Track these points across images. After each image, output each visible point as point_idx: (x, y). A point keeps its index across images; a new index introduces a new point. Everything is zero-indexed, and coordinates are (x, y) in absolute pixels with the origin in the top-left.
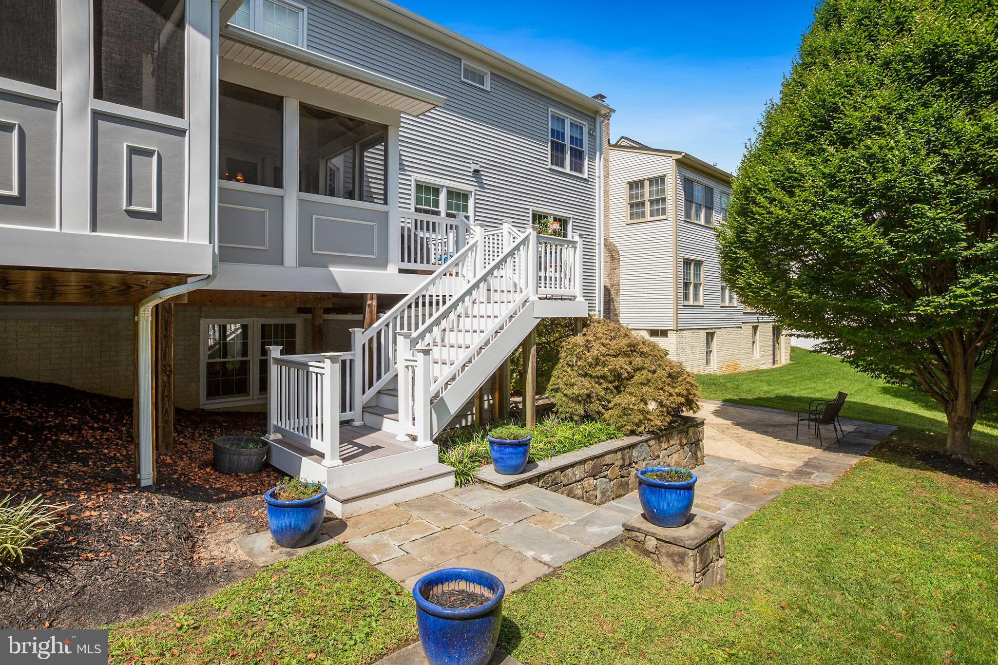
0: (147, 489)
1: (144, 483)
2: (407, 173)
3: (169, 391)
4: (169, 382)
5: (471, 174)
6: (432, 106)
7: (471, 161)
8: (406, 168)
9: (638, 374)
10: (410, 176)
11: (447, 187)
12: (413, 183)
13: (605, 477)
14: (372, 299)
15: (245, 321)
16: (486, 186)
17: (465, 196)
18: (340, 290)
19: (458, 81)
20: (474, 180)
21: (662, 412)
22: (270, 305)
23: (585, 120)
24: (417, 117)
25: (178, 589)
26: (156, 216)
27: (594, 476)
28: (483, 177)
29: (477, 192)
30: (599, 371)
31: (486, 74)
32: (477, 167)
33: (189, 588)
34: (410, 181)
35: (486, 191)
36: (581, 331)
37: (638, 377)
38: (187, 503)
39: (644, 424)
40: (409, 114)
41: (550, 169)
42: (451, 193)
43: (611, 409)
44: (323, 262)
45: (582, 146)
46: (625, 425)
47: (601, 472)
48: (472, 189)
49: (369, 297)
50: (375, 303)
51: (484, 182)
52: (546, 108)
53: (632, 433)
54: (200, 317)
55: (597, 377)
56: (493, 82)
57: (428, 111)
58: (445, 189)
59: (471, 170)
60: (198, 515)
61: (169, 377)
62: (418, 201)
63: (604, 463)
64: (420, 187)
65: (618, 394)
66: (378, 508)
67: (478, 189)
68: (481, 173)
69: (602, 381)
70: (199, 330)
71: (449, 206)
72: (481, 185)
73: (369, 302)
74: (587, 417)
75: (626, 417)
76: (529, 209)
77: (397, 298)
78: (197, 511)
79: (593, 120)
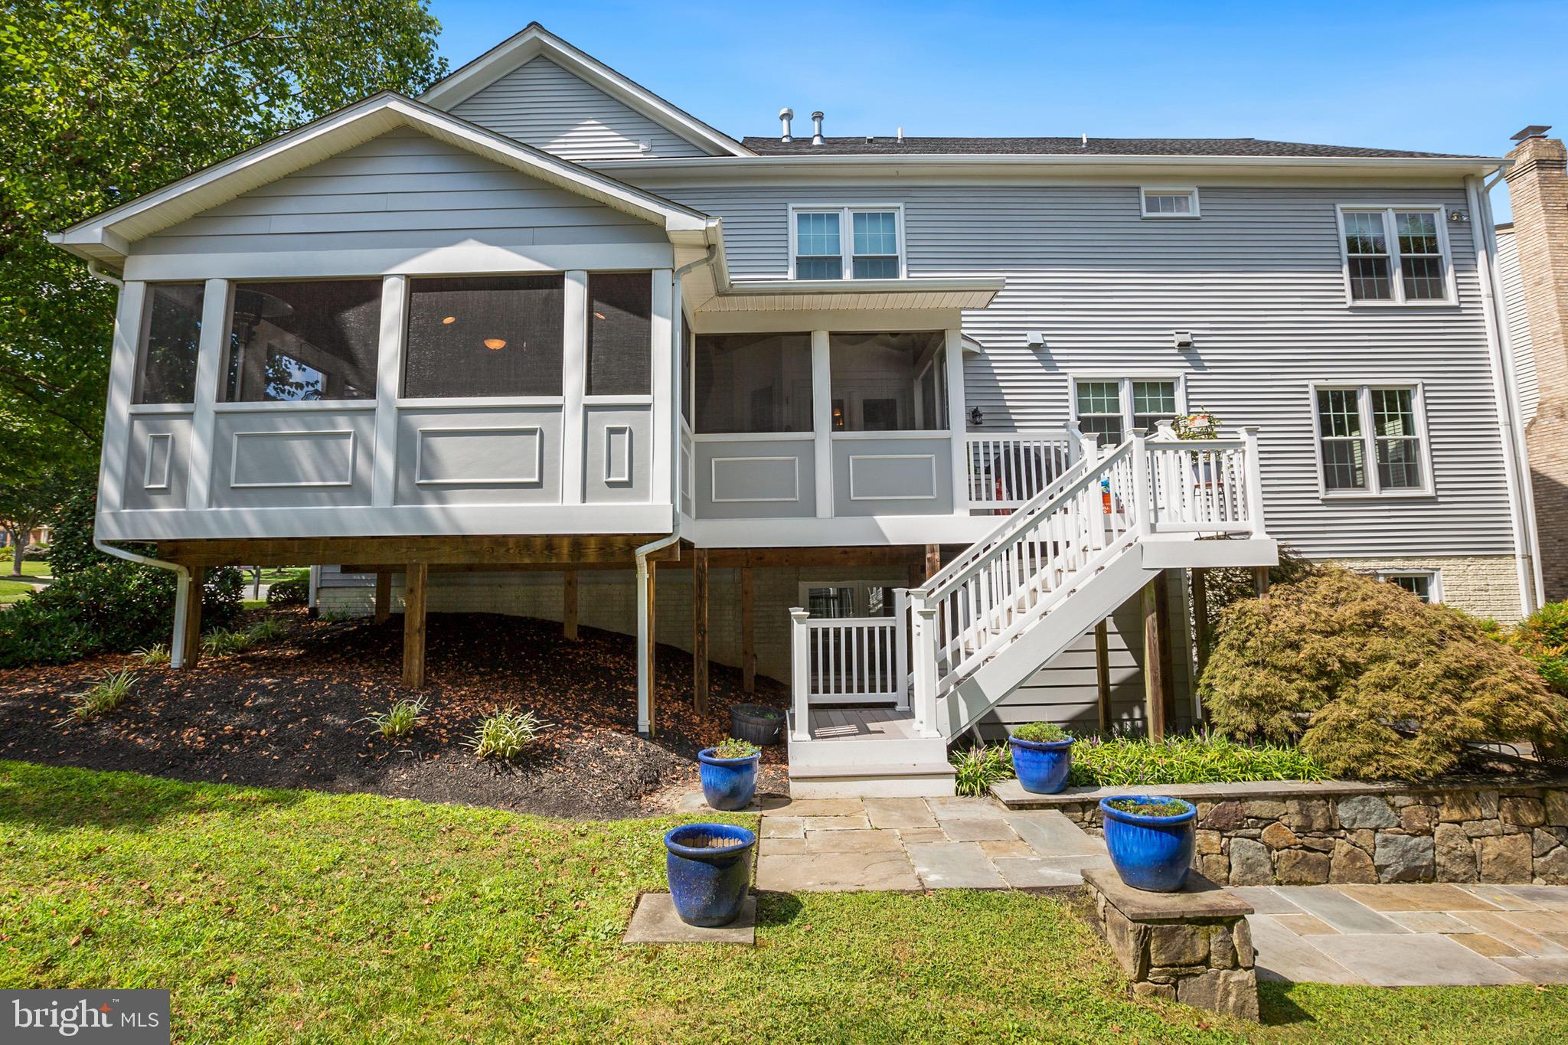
0: (642, 735)
1: (642, 729)
2: (1061, 371)
3: (704, 652)
4: (703, 642)
5: (1176, 351)
6: (992, 293)
7: (1173, 332)
8: (1058, 364)
9: (1375, 668)
10: (1065, 374)
11: (1130, 378)
12: (1071, 384)
13: (1254, 838)
14: (933, 551)
15: (843, 584)
16: (1206, 364)
17: (1168, 387)
18: (887, 541)
19: (1138, 219)
20: (1183, 358)
21: (1427, 743)
22: (852, 563)
23: (1436, 199)
24: (986, 308)
25: (603, 811)
26: (628, 484)
27: (1221, 830)
28: (1199, 351)
29: (1189, 377)
30: (1290, 657)
31: (1191, 193)
32: (1187, 338)
33: (611, 814)
34: (1066, 380)
35: (1209, 371)
36: (1266, 591)
37: (1373, 674)
38: (673, 756)
39: (1378, 761)
40: (973, 309)
41: (1351, 309)
42: (1138, 386)
43: (1312, 727)
44: (868, 509)
45: (1434, 249)
46: (1335, 759)
47: (1240, 827)
48: (1179, 373)
49: (928, 548)
50: (937, 556)
51: (1203, 357)
52: (1331, 207)
53: (1348, 774)
54: (798, 580)
55: (1283, 669)
56: (1204, 201)
57: (990, 302)
58: (1127, 382)
59: (1175, 345)
60: (678, 768)
61: (703, 637)
62: (1082, 406)
63: (1246, 812)
64: (1082, 387)
65: (1329, 701)
66: (838, 796)
67: (1192, 371)
68: (1196, 345)
69: (1295, 676)
70: (797, 595)
71: (1138, 405)
72: (1198, 364)
73: (928, 555)
74: (1259, 737)
75: (1337, 744)
76: (1306, 386)
77: (962, 548)
78: (679, 765)
79: (1461, 195)
